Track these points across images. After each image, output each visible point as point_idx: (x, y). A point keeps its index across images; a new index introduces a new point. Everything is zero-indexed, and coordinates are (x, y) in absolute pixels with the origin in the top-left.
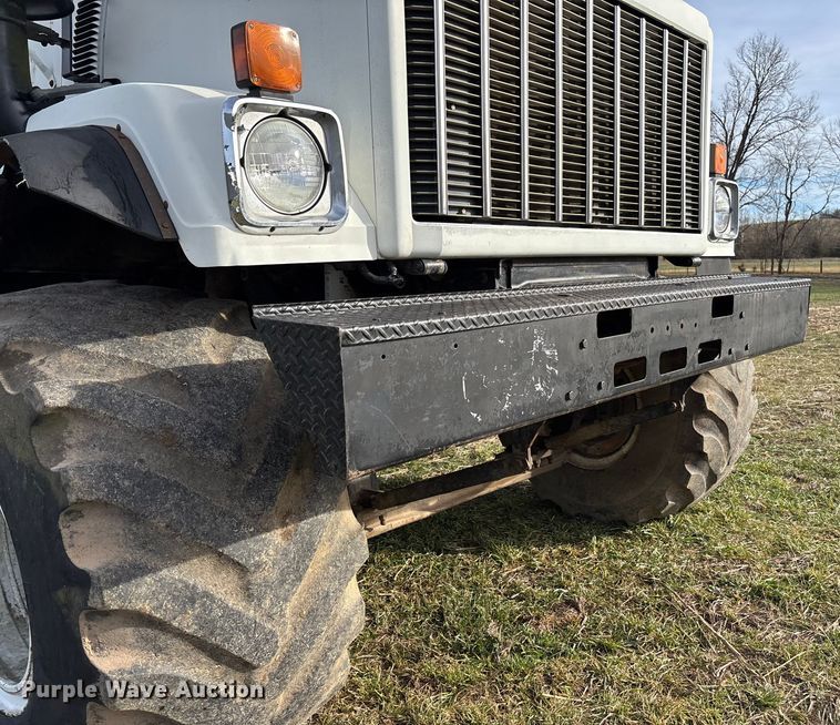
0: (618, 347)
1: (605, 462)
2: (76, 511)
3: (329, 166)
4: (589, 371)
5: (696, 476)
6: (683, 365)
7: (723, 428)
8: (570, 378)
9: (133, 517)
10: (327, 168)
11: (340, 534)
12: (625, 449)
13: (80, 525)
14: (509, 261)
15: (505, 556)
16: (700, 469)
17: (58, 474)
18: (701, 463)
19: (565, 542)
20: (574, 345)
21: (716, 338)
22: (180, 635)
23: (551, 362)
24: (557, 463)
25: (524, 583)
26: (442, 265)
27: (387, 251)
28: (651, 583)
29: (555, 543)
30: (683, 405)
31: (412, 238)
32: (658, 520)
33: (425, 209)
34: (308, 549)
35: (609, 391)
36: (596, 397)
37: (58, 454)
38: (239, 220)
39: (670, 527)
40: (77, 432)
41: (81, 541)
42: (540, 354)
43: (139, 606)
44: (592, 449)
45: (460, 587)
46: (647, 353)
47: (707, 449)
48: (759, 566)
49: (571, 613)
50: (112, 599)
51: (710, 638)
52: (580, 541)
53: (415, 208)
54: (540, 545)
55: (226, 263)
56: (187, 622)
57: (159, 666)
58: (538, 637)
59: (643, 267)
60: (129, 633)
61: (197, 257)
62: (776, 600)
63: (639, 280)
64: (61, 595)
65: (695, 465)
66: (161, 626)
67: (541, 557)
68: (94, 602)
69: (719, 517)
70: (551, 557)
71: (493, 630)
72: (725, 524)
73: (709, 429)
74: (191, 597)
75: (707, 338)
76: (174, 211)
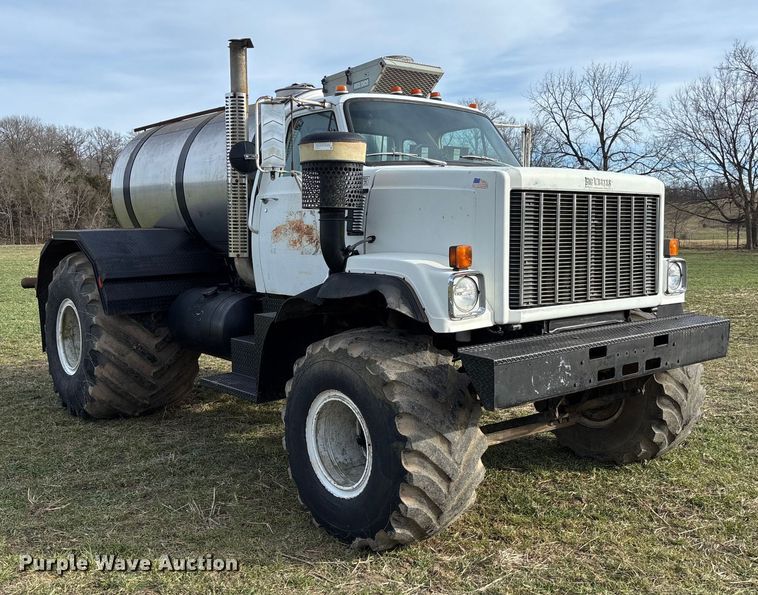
0: (599, 364)
1: (603, 424)
2: (400, 416)
3: (480, 292)
4: (585, 374)
5: (659, 435)
6: (636, 370)
7: (677, 406)
8: (576, 377)
9: (417, 419)
10: (478, 292)
11: (478, 436)
12: (616, 416)
13: (401, 421)
14: (548, 321)
15: (540, 474)
16: (662, 430)
17: (395, 403)
18: (662, 427)
19: (576, 470)
20: (578, 363)
21: (657, 357)
22: (432, 463)
23: (567, 370)
24: (572, 421)
25: (551, 488)
26: (520, 326)
27: (498, 321)
28: (626, 493)
29: (570, 470)
30: (643, 391)
31: (509, 316)
32: (637, 462)
33: (515, 304)
34: (469, 440)
35: (595, 383)
36: (588, 386)
37: (393, 396)
38: (452, 316)
39: (644, 467)
40: (397, 389)
41: (402, 426)
42: (563, 367)
43: (421, 449)
44: (595, 415)
45: (514, 486)
46: (615, 366)
47: (665, 417)
48: (696, 490)
49: (578, 503)
50: (415, 446)
51: (654, 518)
52: (586, 470)
53: (510, 304)
54: (561, 470)
55: (446, 331)
56: (433, 459)
57: (424, 473)
58: (559, 510)
59: (621, 316)
60: (416, 459)
61: (436, 329)
62: (700, 506)
63: (617, 323)
64: (395, 445)
65: (659, 428)
66: (426, 458)
67: (561, 476)
68: (408, 446)
69: (680, 465)
70: (567, 477)
71: (534, 505)
72: (683, 468)
73: (667, 406)
74: (435, 450)
75: (651, 357)
76: (427, 312)
